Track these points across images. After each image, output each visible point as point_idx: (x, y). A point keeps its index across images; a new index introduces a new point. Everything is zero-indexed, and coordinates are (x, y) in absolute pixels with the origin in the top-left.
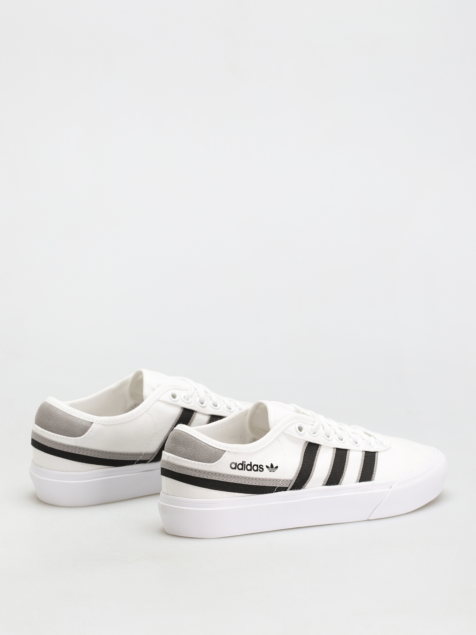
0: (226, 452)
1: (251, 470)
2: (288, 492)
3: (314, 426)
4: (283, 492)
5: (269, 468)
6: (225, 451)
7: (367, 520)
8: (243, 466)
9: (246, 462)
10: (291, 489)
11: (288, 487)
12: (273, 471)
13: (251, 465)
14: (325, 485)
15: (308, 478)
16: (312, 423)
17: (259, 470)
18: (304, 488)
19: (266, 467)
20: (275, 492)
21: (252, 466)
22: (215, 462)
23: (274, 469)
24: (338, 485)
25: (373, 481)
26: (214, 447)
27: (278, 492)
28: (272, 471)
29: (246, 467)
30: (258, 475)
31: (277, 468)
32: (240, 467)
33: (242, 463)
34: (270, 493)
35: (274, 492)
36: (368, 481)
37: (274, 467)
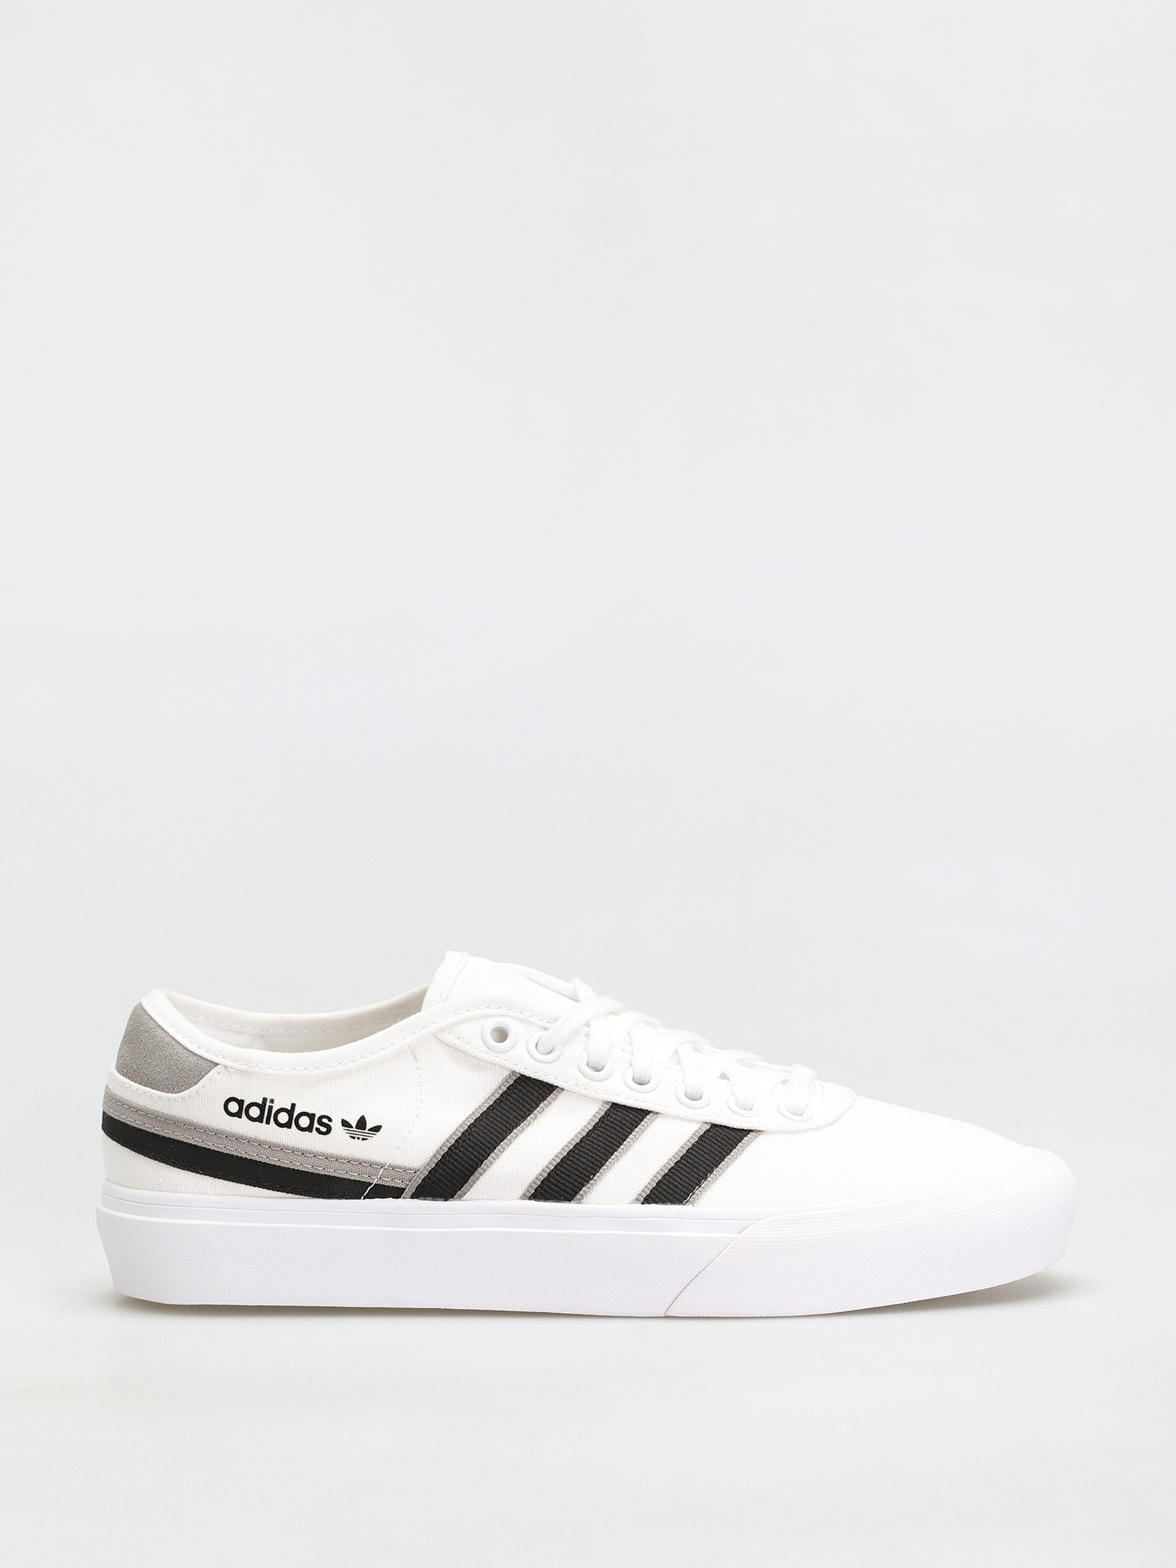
0: (218, 1066)
1: (288, 1125)
2: (405, 1204)
3: (550, 1030)
4: (390, 1201)
5: (352, 1127)
6: (218, 1064)
7: (663, 1315)
8: (265, 1112)
9: (275, 1102)
10: (414, 1196)
11: (405, 1189)
12: (361, 1137)
13: (290, 1112)
14: (530, 1198)
15: (476, 1169)
16: (545, 1024)
17: (314, 1129)
18: (461, 1197)
19: (341, 1124)
20: (364, 1199)
21: (295, 1116)
22: (183, 1091)
23: (366, 1131)
24: (572, 1201)
25: (689, 1205)
26: (192, 1052)
27: (376, 1199)
28: (358, 1138)
29: (273, 1115)
30: (312, 1142)
31: (378, 1132)
32: (255, 1112)
33: (261, 1103)
34: (352, 1198)
35: (362, 1198)
36: (673, 1202)
37: (368, 1127)
